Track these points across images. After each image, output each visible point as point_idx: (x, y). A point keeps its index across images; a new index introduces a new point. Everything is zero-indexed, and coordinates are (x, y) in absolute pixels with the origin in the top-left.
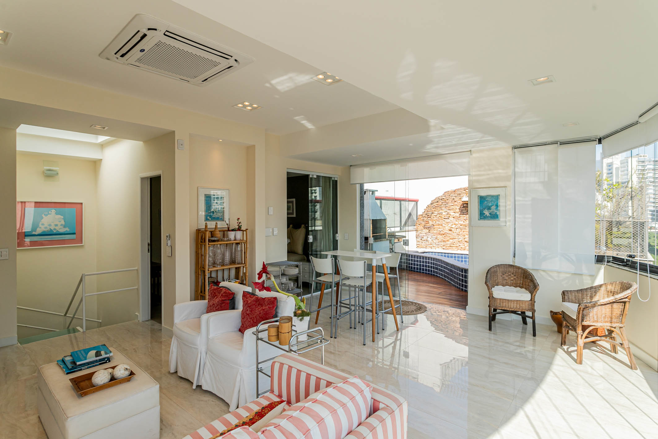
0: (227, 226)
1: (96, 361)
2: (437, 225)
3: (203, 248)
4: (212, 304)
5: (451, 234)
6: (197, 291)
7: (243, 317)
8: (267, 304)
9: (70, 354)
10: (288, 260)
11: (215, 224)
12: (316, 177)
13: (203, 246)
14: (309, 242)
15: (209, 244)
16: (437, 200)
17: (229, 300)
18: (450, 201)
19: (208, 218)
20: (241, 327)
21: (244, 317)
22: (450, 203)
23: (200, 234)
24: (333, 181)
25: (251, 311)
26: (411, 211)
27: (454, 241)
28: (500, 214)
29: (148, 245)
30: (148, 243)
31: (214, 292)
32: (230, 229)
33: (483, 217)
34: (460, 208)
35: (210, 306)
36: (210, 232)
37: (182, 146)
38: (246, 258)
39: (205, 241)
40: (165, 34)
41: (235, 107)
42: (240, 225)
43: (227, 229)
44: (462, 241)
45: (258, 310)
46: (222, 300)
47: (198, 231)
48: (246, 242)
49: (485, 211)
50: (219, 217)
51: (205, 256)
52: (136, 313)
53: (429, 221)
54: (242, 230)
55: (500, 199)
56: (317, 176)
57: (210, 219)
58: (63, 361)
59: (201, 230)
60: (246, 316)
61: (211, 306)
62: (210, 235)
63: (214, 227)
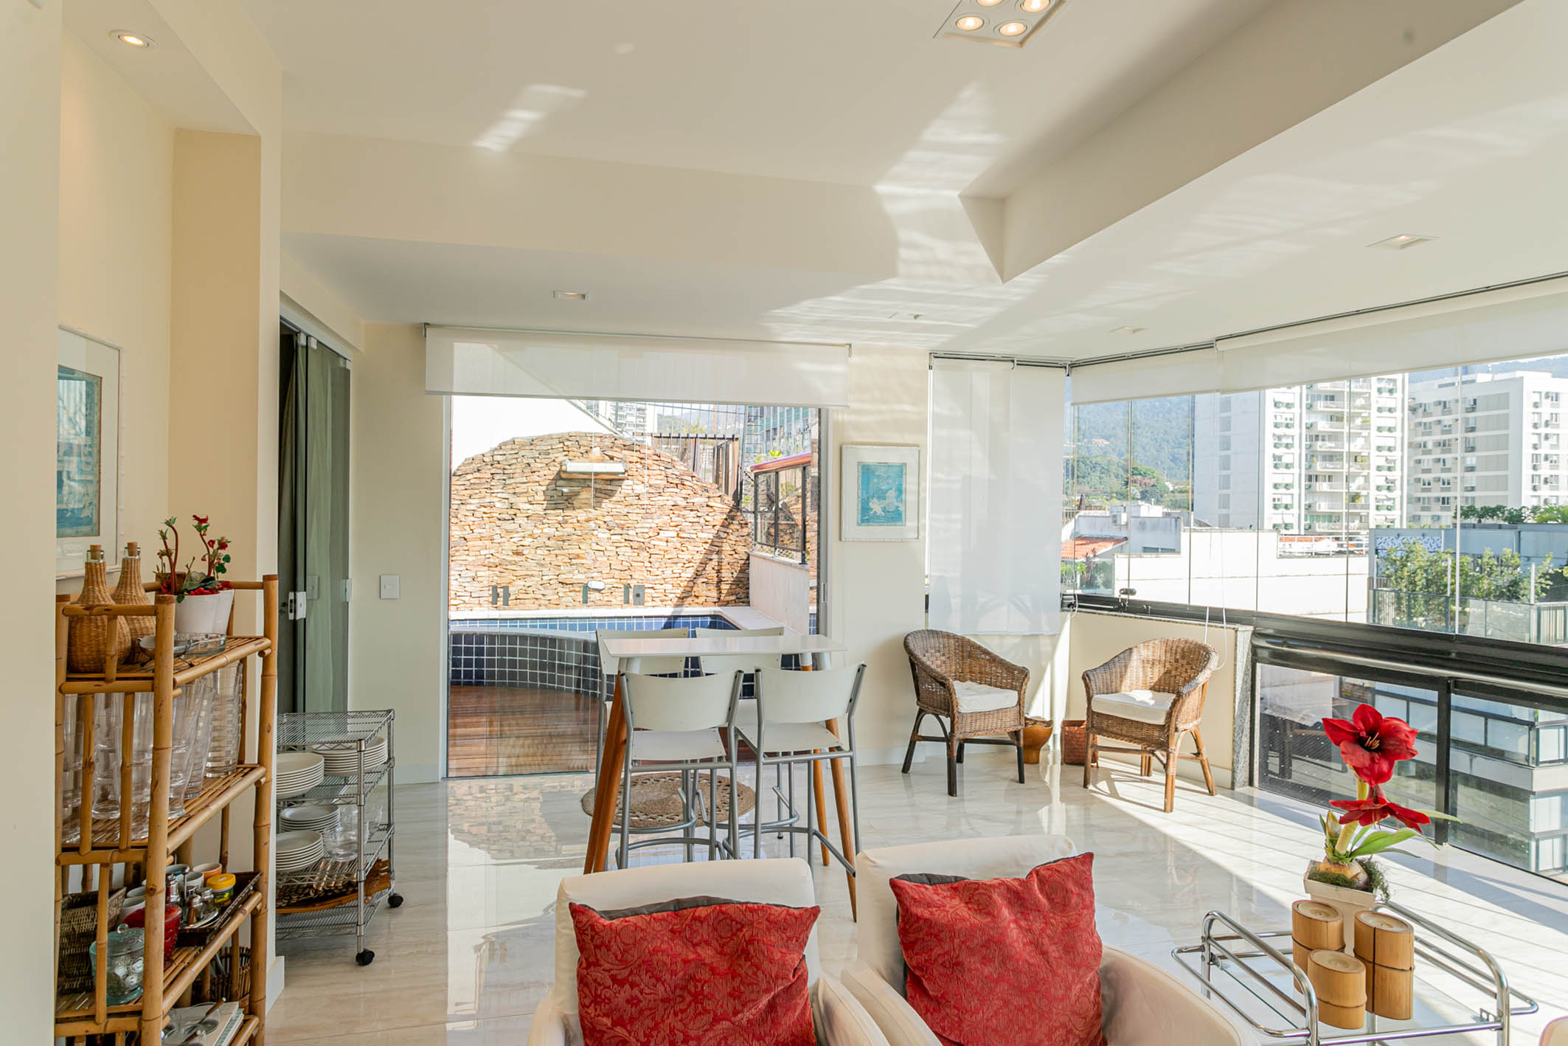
2: (475, 539)
5: (521, 563)
16: (475, 466)
18: (518, 471)
22: (516, 475)
24: (343, 371)
27: (527, 584)
28: (905, 511)
33: (867, 518)
34: (547, 489)
38: (268, 730)
42: (221, 554)
44: (551, 582)
49: (872, 503)
55: (906, 474)
56: (317, 341)
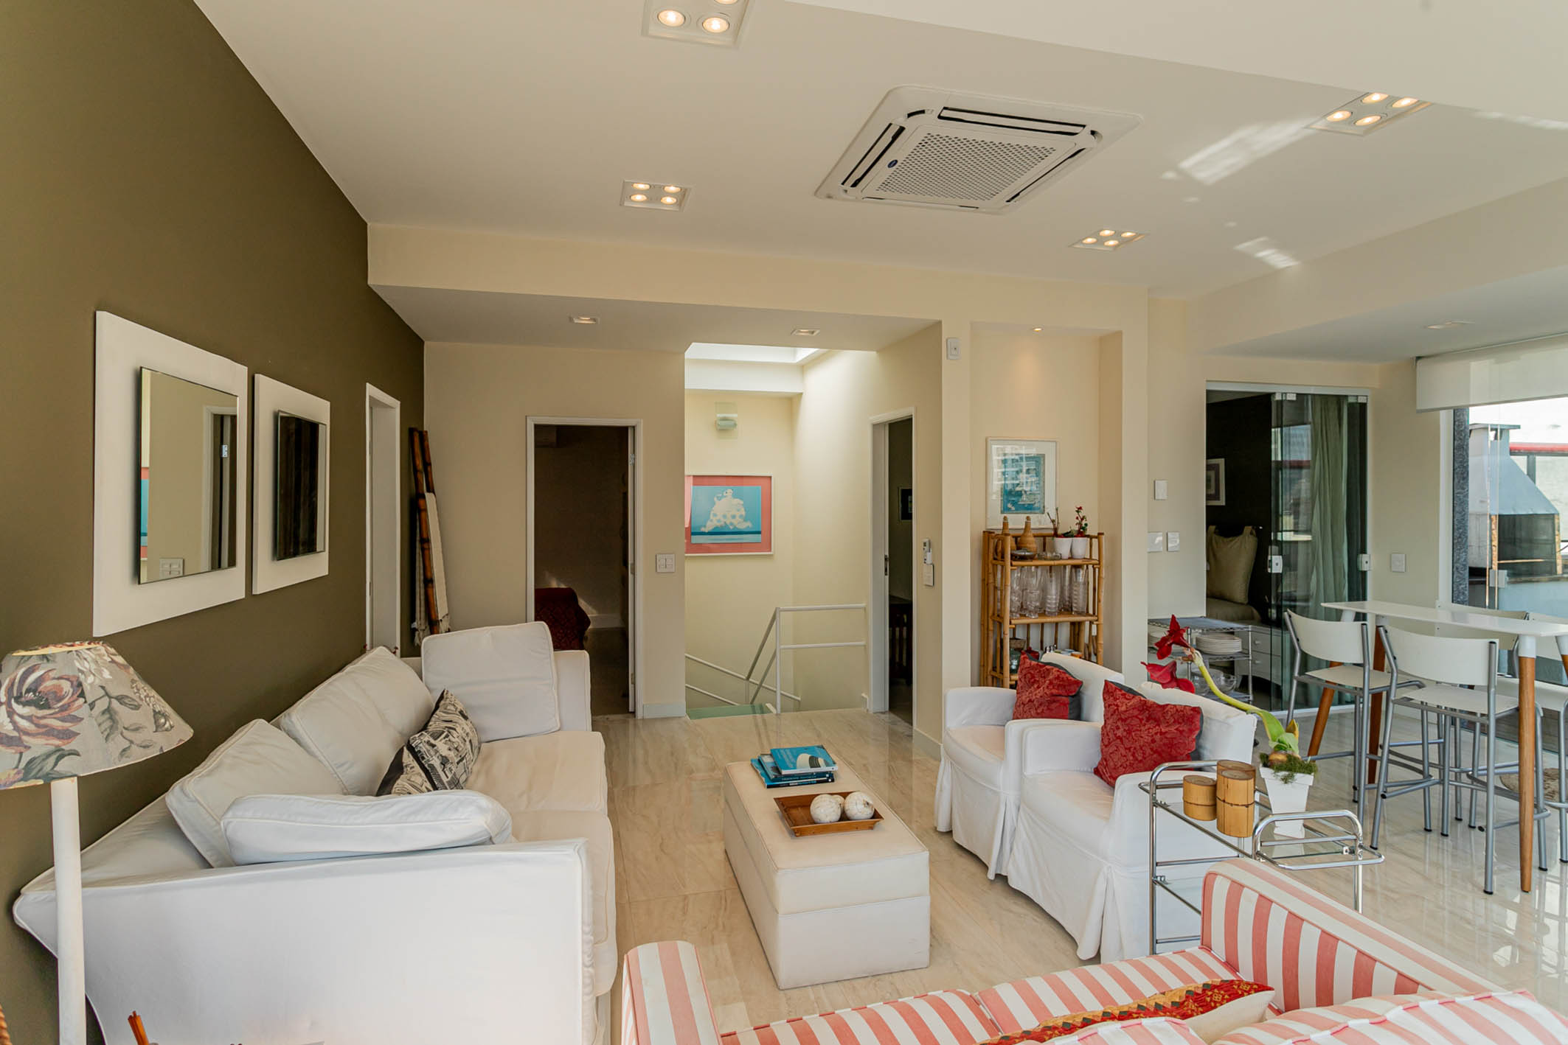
0: (1051, 526)
1: (811, 775)
3: (999, 576)
4: (1028, 699)
6: (984, 666)
7: (1106, 743)
8: (1173, 720)
9: (769, 753)
10: (1209, 615)
11: (1025, 520)
12: (1295, 399)
13: (999, 567)
14: (1271, 573)
15: (1012, 565)
17: (1068, 696)
19: (1009, 506)
20: (1099, 764)
21: (1109, 743)
23: (992, 541)
24: (1351, 406)
25: (1129, 732)
29: (886, 559)
30: (886, 556)
31: (1030, 673)
32: (1060, 532)
35: (1023, 703)
36: (1014, 537)
37: (954, 352)
38: (1099, 601)
39: (1003, 557)
40: (942, 115)
41: (1077, 246)
42: (1084, 522)
43: (1052, 532)
45: (1146, 733)
46: (1052, 695)
47: (988, 534)
48: (1099, 564)
50: (1033, 505)
51: (1003, 591)
52: (863, 695)
54: (1088, 536)
56: (1298, 395)
57: (1013, 508)
58: (760, 762)
59: (993, 533)
60: (1114, 740)
61: (1024, 705)
62: (1014, 545)
63: (1024, 527)
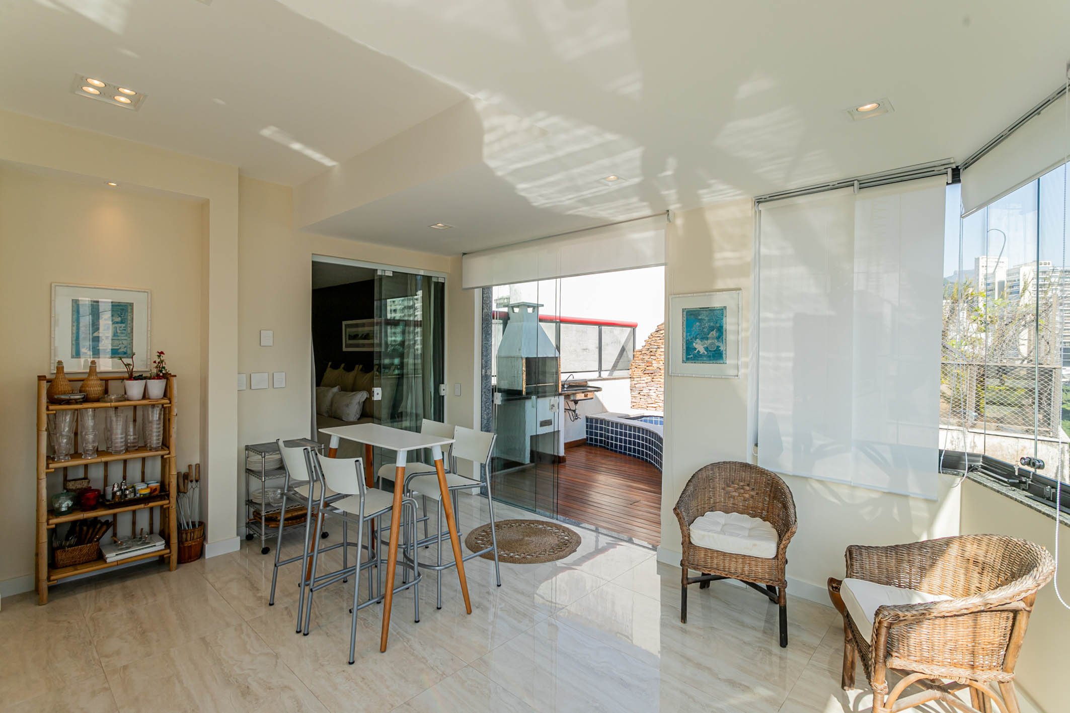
12: (391, 275)
14: (374, 400)
15: (48, 409)
19: (84, 350)
24: (437, 284)
26: (625, 343)
28: (726, 350)
33: (692, 356)
36: (101, 380)
38: (170, 437)
42: (162, 365)
43: (127, 375)
48: (170, 403)
49: (696, 343)
50: (115, 349)
53: (653, 362)
55: (726, 316)
56: (393, 272)
57: (90, 353)
63: (87, 370)
